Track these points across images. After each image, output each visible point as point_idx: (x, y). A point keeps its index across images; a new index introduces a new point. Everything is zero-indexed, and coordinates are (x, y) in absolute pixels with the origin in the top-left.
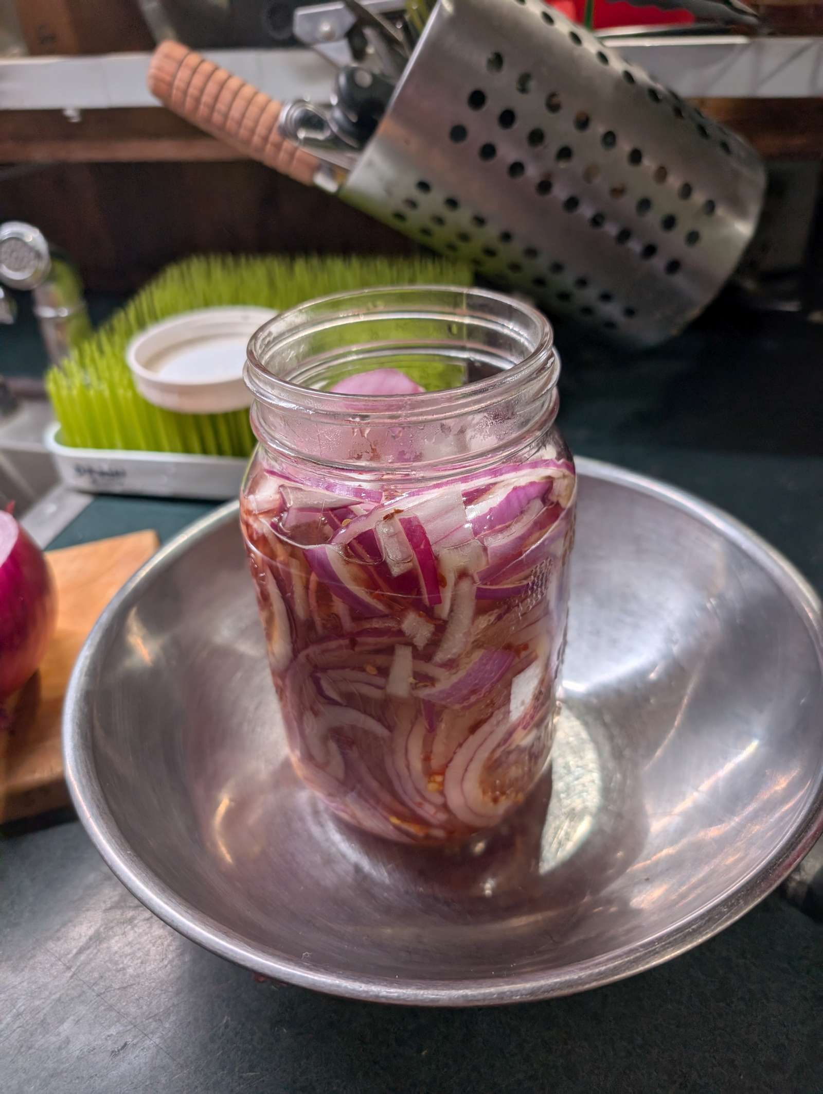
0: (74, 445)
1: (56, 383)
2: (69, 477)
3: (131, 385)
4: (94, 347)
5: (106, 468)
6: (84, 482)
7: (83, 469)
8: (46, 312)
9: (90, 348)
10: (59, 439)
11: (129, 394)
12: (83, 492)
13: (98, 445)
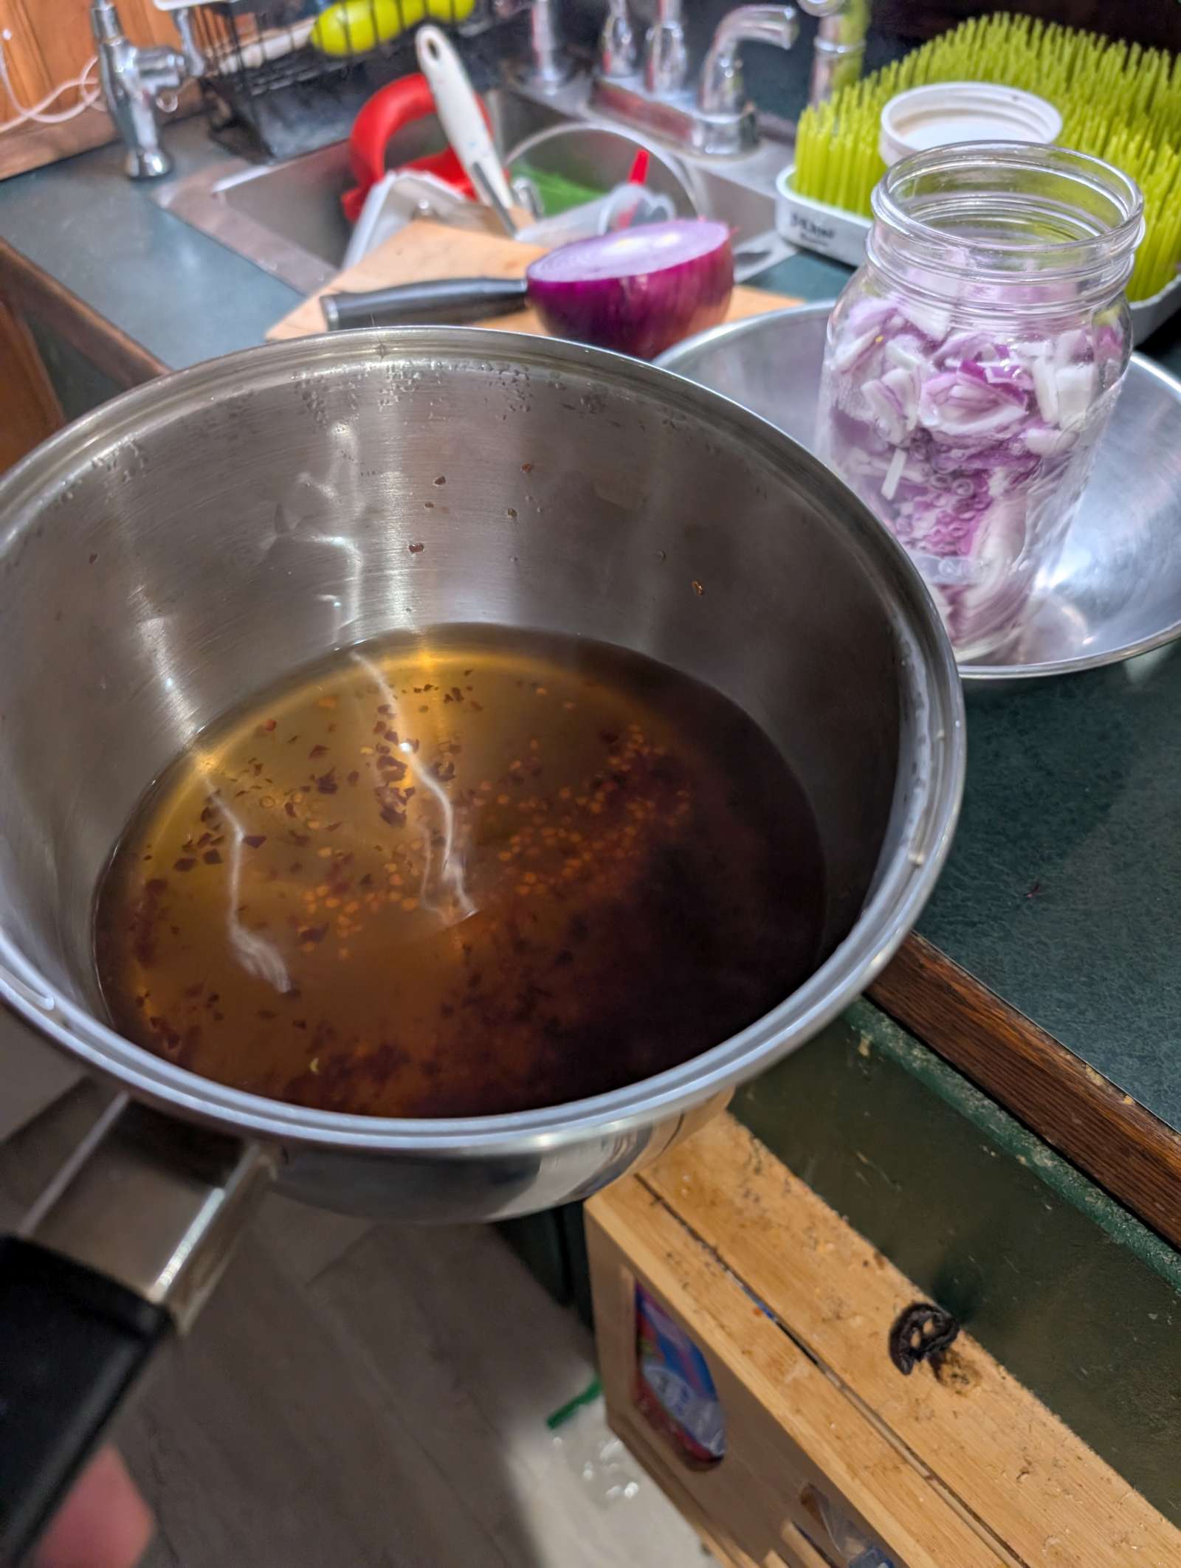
0: (799, 191)
1: (809, 124)
2: (784, 223)
3: (875, 143)
4: (856, 93)
5: (818, 224)
6: (795, 233)
7: (800, 220)
8: (824, 45)
9: (851, 94)
10: (789, 182)
11: (869, 152)
12: (789, 243)
13: (821, 198)
